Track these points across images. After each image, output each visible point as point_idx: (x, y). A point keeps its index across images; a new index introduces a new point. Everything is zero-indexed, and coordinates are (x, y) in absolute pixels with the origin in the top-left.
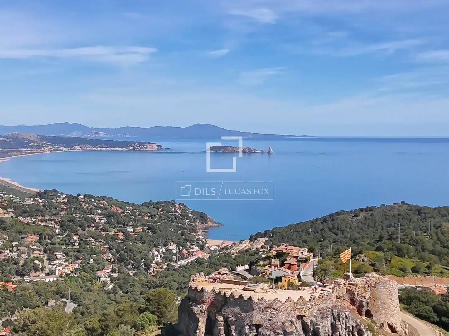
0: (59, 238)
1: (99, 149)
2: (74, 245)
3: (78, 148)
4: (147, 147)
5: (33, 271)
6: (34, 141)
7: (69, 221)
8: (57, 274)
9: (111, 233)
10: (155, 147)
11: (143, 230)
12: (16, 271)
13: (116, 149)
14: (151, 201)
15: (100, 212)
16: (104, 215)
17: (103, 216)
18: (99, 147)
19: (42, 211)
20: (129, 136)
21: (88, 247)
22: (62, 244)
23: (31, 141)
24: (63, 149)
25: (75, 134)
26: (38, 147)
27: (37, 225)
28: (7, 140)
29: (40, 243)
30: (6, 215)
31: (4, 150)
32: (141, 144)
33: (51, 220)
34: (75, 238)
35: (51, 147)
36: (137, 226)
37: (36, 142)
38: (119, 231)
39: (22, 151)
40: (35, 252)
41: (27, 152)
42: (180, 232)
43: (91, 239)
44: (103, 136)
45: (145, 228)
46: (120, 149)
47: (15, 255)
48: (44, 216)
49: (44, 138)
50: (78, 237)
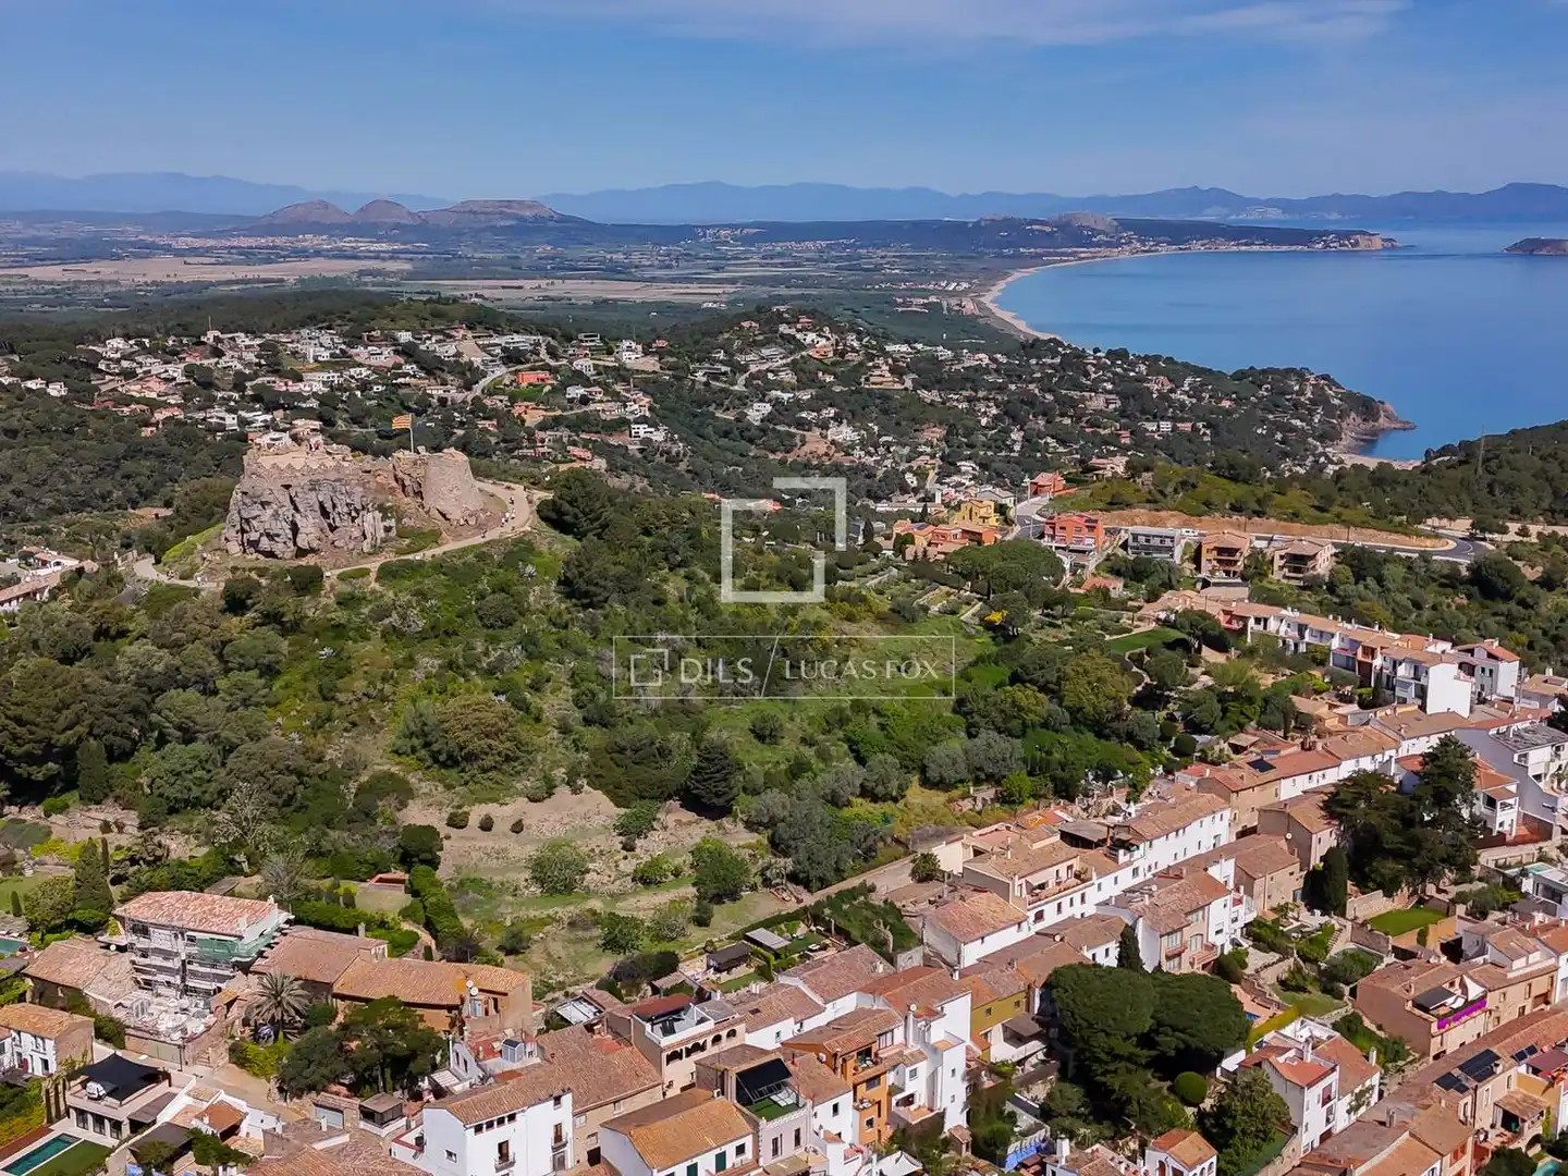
0: (985, 435)
1: (1244, 248)
2: (1012, 450)
3: (1197, 246)
4: (1357, 243)
5: (898, 493)
6: (1103, 232)
7: (1022, 401)
8: (938, 500)
9: (1103, 432)
10: (1377, 243)
11: (1195, 429)
12: (868, 491)
13: (1284, 248)
14: (1252, 368)
15: (1109, 386)
16: (1117, 394)
17: (1114, 396)
18: (1246, 244)
19: (973, 381)
20: (1335, 216)
21: (1039, 455)
22: (990, 448)
23: (1095, 232)
24: (1164, 249)
25: (1210, 216)
26: (1109, 245)
27: (949, 408)
28: (1048, 229)
29: (947, 442)
30: (898, 386)
31: (1039, 250)
32: (1343, 236)
33: (988, 399)
34: (1016, 435)
35: (1138, 245)
36: (1183, 420)
37: (1107, 235)
38: (1123, 427)
39: (1071, 254)
40: (922, 458)
41: (1083, 255)
42: (1279, 436)
43: (1049, 440)
44: (1274, 217)
45: (1200, 425)
46: (1294, 248)
47: (870, 461)
48: (976, 392)
49: (1125, 225)
50: (1022, 433)
